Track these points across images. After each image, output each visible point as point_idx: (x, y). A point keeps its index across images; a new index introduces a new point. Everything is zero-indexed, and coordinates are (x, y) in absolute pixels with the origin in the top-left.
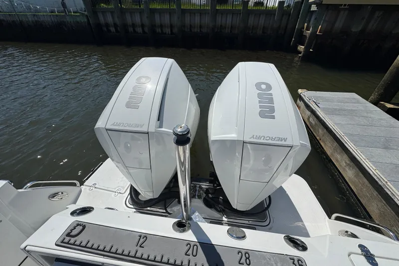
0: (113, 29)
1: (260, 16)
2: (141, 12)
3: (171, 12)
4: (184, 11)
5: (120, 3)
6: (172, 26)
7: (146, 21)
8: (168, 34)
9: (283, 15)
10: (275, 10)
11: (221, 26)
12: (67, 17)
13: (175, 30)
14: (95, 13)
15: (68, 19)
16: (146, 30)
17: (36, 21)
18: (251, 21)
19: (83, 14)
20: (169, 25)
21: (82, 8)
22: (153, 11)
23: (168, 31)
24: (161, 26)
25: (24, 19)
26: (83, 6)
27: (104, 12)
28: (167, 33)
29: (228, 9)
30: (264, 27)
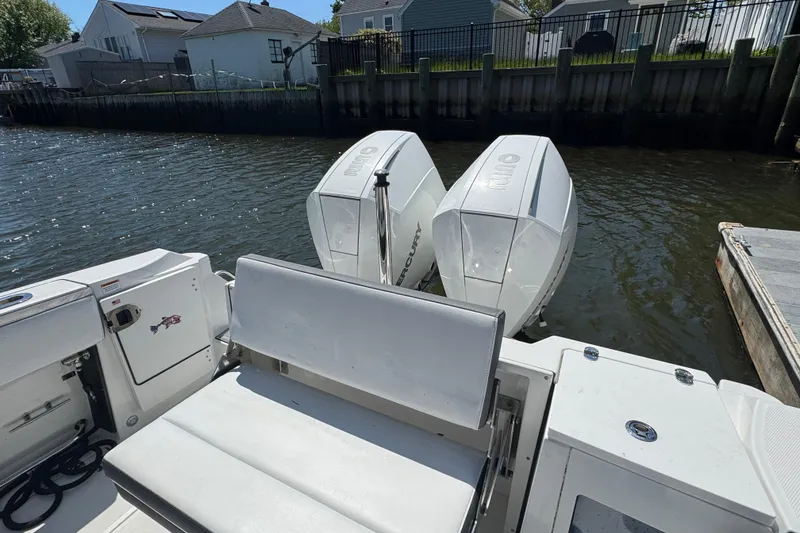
0: (356, 111)
1: (684, 75)
2: (413, 80)
3: (471, 77)
4: (499, 75)
5: (379, 67)
6: (470, 103)
7: (420, 96)
8: (462, 118)
9: (751, 70)
10: (728, 60)
11: (582, 99)
12: (287, 94)
13: (477, 110)
14: (332, 85)
15: (288, 97)
16: (418, 111)
17: (240, 102)
18: (660, 86)
19: (313, 88)
20: (465, 101)
21: (312, 79)
22: (435, 78)
23: (460, 112)
24: (449, 103)
25: (224, 99)
26: (315, 75)
27: (348, 82)
28: (459, 116)
29: (601, 65)
30: (696, 98)
